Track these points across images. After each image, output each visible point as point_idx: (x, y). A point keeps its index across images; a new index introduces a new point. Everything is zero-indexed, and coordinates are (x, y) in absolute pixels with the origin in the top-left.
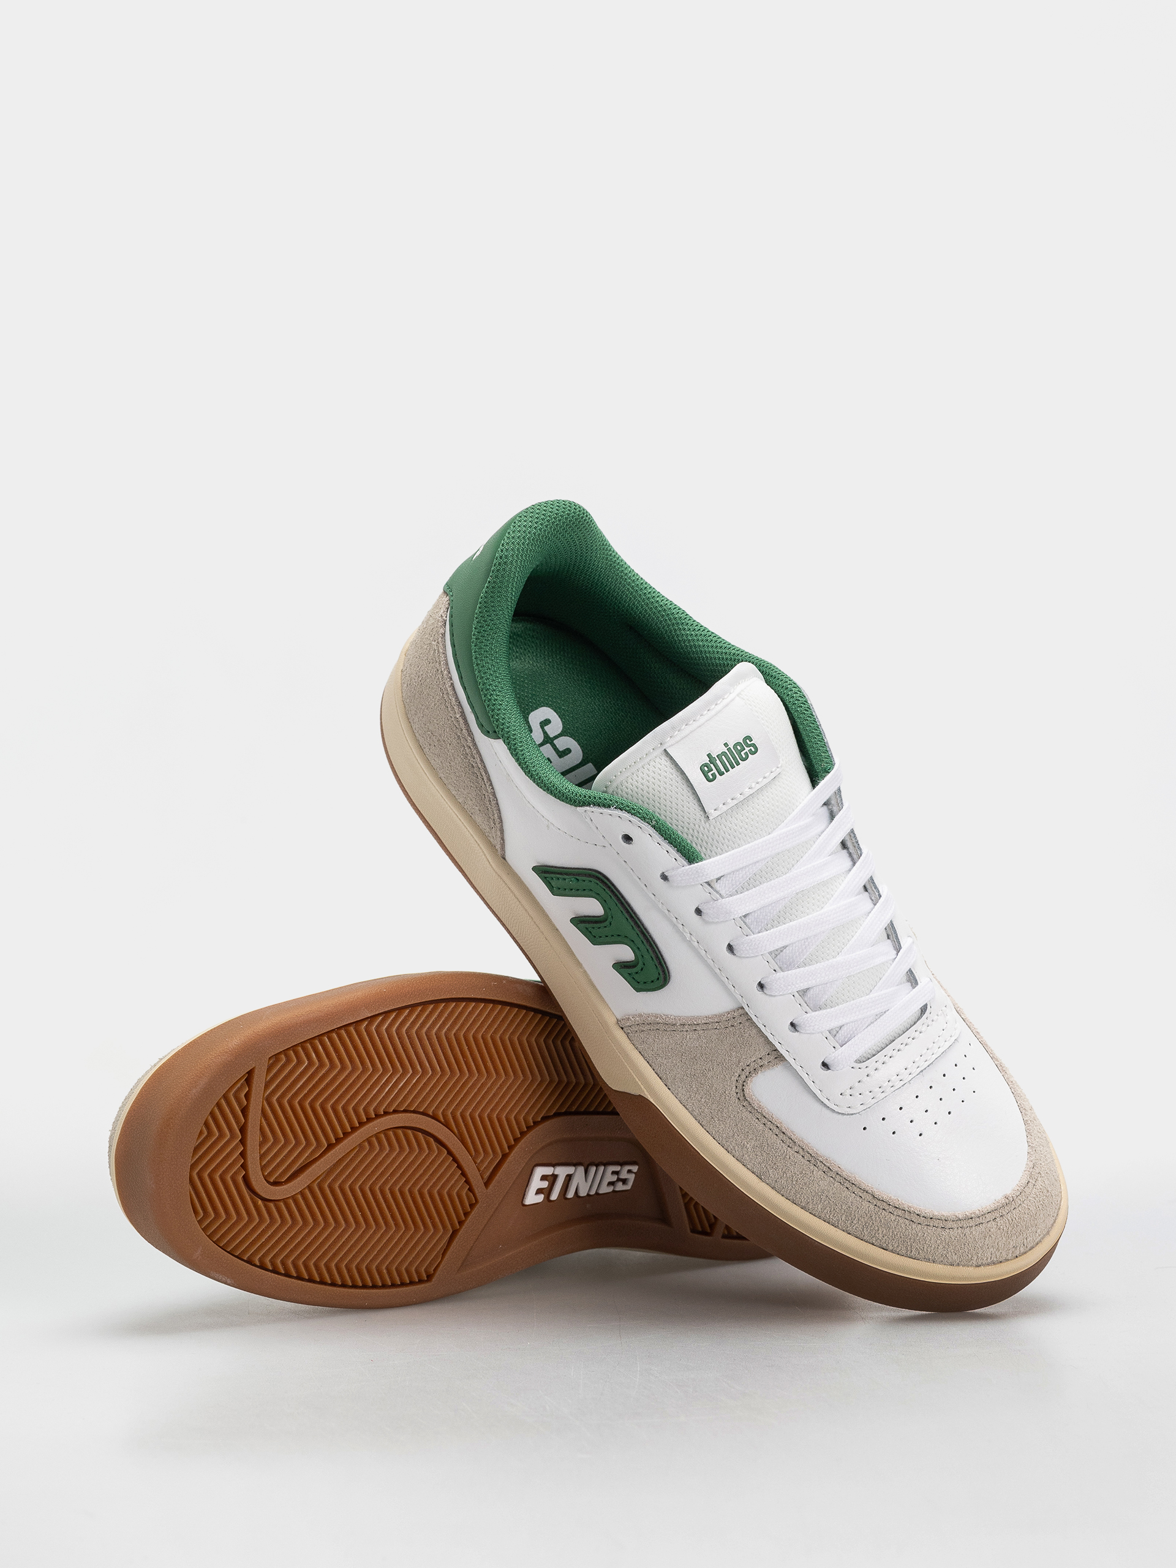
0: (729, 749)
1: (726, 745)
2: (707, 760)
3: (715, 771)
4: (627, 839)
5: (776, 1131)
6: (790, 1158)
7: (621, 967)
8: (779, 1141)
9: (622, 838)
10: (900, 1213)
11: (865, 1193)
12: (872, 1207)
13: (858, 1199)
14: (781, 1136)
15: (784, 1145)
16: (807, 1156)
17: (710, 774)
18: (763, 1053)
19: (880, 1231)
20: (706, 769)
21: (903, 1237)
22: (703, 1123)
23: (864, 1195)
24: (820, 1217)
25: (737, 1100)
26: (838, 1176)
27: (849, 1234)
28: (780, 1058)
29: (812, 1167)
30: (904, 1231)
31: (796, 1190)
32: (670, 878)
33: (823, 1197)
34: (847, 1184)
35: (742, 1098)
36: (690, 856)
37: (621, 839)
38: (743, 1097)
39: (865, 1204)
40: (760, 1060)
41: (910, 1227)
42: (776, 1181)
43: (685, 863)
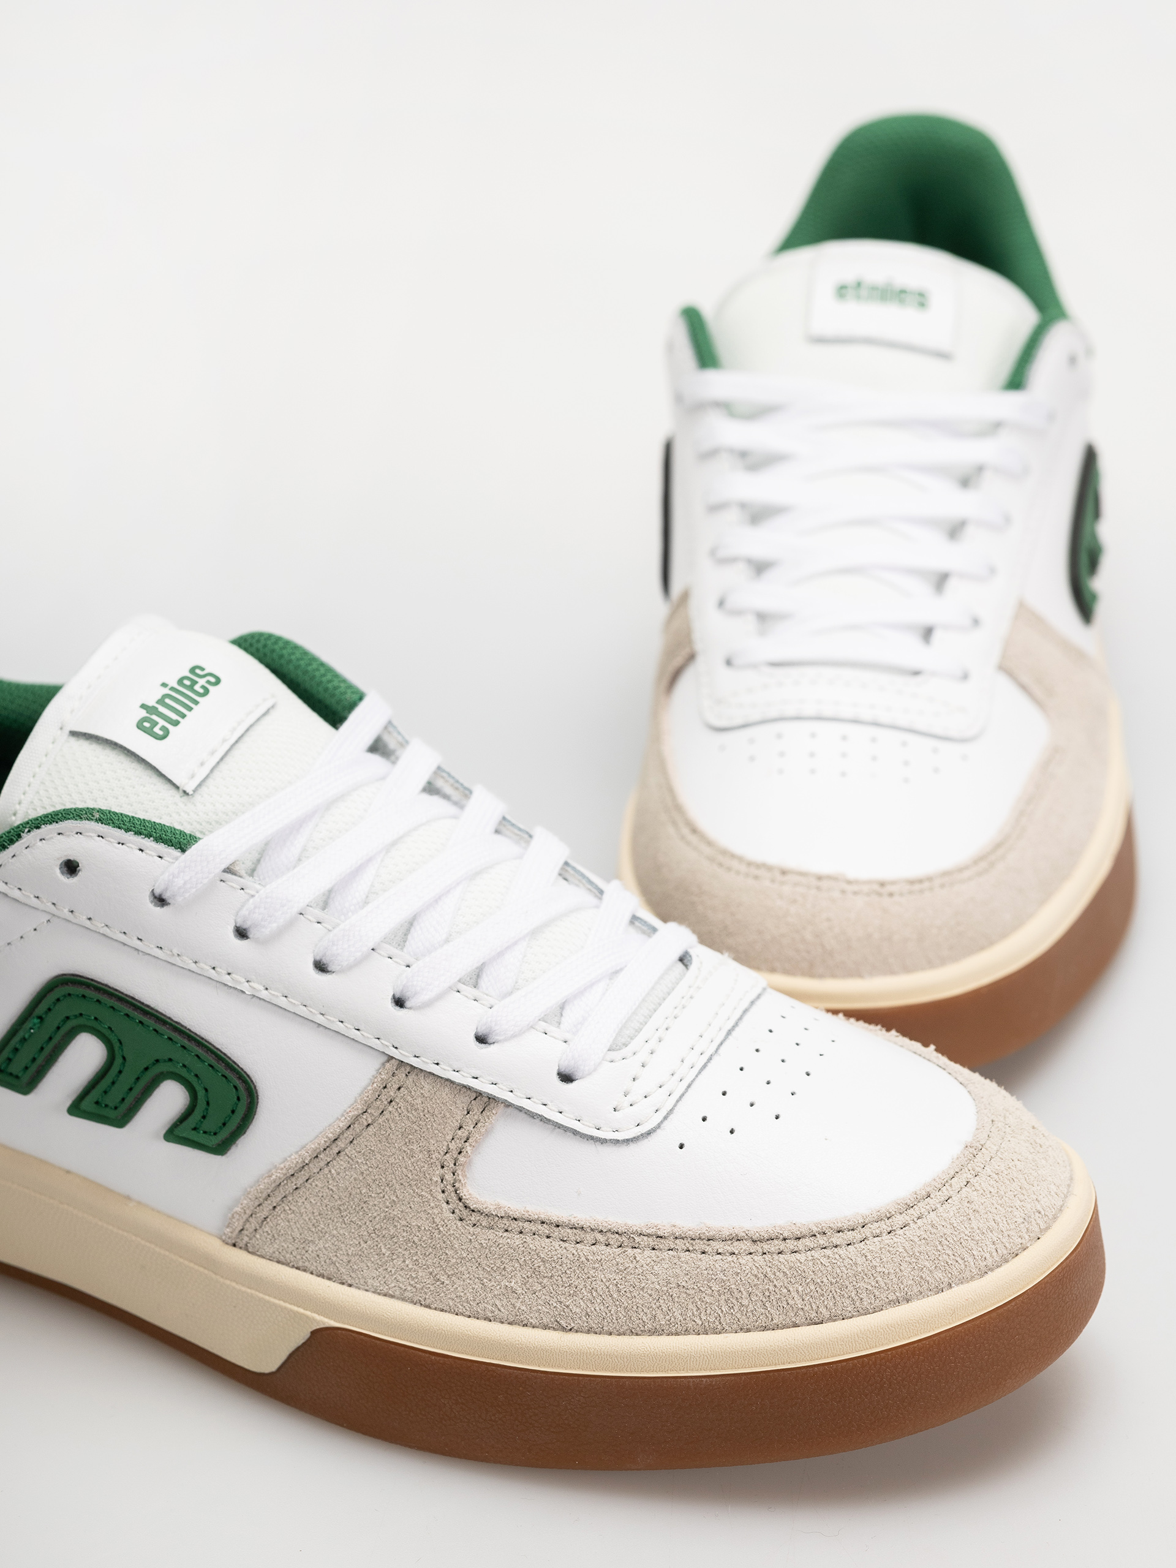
0: (172, 689)
1: (164, 685)
2: (143, 713)
3: (162, 722)
4: (71, 867)
5: (545, 1230)
6: (588, 1260)
7: (176, 1133)
8: (556, 1244)
9: (62, 873)
10: (808, 1242)
11: (736, 1243)
12: (758, 1258)
13: (730, 1258)
14: (556, 1233)
15: (567, 1245)
16: (614, 1239)
17: (157, 730)
18: (459, 1114)
19: (794, 1294)
20: (147, 724)
21: (834, 1281)
22: (428, 1302)
23: (737, 1247)
24: (687, 1332)
25: (459, 1223)
26: (677, 1241)
27: (748, 1330)
28: (489, 1101)
29: (630, 1251)
30: (829, 1269)
31: (625, 1308)
32: (169, 901)
33: (675, 1292)
34: (700, 1245)
35: (465, 1212)
36: (180, 841)
37: (58, 871)
38: (466, 1210)
39: (745, 1259)
40: (459, 1132)
41: (838, 1257)
42: (587, 1314)
43: (176, 853)
